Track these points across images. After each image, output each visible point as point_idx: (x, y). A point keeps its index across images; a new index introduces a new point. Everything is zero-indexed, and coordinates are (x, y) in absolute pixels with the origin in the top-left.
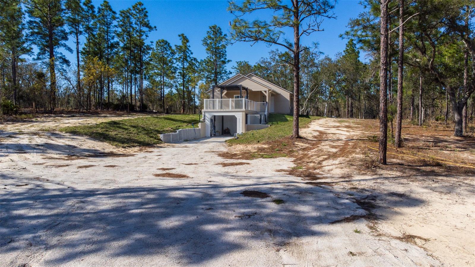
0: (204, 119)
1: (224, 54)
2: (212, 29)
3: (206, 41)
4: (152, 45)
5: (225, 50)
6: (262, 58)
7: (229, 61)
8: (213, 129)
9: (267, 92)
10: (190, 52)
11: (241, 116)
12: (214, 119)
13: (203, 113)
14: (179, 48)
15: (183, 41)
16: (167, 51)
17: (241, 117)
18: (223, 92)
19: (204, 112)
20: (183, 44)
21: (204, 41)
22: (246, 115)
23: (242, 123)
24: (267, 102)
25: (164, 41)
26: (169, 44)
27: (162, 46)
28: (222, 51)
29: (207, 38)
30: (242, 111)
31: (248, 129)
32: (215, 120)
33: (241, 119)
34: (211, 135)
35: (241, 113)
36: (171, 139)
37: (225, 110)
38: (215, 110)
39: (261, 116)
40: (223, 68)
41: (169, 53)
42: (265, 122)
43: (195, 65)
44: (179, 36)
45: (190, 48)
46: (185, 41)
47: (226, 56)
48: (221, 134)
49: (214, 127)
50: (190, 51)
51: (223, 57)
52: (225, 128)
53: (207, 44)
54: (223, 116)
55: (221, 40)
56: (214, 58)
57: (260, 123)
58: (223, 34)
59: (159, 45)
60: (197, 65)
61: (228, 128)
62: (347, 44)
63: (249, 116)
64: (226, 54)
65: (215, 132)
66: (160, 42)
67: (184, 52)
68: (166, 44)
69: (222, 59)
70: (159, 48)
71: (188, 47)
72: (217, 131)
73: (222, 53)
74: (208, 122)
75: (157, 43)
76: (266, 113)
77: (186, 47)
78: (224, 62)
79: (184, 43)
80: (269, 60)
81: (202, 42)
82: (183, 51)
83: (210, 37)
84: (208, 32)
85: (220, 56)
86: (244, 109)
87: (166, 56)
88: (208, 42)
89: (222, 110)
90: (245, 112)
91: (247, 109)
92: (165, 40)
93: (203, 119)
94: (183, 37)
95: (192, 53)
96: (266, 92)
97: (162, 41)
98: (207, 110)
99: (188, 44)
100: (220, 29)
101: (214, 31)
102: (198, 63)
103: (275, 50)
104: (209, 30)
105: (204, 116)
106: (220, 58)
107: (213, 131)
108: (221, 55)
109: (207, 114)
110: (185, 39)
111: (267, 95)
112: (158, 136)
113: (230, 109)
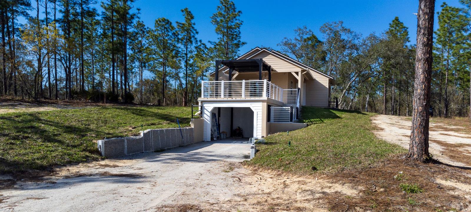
0: (201, 113)
1: (238, 36)
2: (224, 4)
3: (216, 18)
4: (139, 13)
5: (239, 31)
6: (285, 38)
7: (243, 43)
8: (215, 128)
9: (300, 74)
10: (194, 32)
11: (261, 108)
12: (217, 113)
13: (200, 104)
14: (182, 26)
15: (187, 17)
16: (168, 32)
17: (261, 110)
18: (233, 75)
19: (202, 102)
20: (186, 21)
21: (213, 18)
22: (269, 107)
23: (263, 119)
24: (299, 89)
25: (165, 20)
26: (171, 23)
27: (162, 26)
28: (236, 32)
29: (216, 14)
30: (263, 101)
31: (271, 129)
32: (219, 116)
33: (261, 113)
34: (212, 139)
35: (260, 104)
36: (126, 150)
37: (234, 99)
38: (219, 99)
39: (292, 108)
40: (236, 52)
41: (170, 34)
42: (297, 118)
43: (204, 51)
44: (183, 11)
45: (195, 27)
46: (189, 18)
47: (240, 38)
48: (228, 136)
49: (219, 126)
50: (195, 30)
51: (236, 40)
52: (235, 127)
53: (217, 23)
54: (232, 109)
55: (235, 17)
56: (225, 40)
57: (291, 121)
58: (237, 10)
59: (158, 24)
60: (205, 51)
61: (239, 127)
62: (390, 24)
63: (272, 108)
64: (240, 35)
65: (219, 133)
66: (160, 22)
67: (188, 31)
68: (168, 23)
69: (235, 42)
70: (158, 28)
71: (193, 25)
72: (223, 132)
73: (235, 33)
74: (207, 117)
75: (157, 22)
76: (298, 105)
77: (190, 24)
78: (238, 45)
79: (188, 20)
80: (294, 41)
81: (211, 20)
82: (186, 30)
83: (221, 14)
84: (219, 7)
85: (233, 38)
86: (264, 97)
87: (166, 38)
88: (218, 19)
89: (230, 99)
90: (267, 103)
91: (270, 97)
92: (166, 18)
93: (199, 112)
94: (187, 11)
95: (197, 33)
96: (297, 73)
97: (162, 19)
98: (206, 99)
99: (193, 21)
100: (234, 4)
101: (225, 7)
102: (207, 50)
103: (302, 28)
104: (221, 5)
105: (201, 108)
106: (233, 40)
107: (216, 133)
108: (234, 36)
109: (206, 105)
110: (190, 15)
111: (299, 78)
112: (94, 143)
113: (243, 98)
